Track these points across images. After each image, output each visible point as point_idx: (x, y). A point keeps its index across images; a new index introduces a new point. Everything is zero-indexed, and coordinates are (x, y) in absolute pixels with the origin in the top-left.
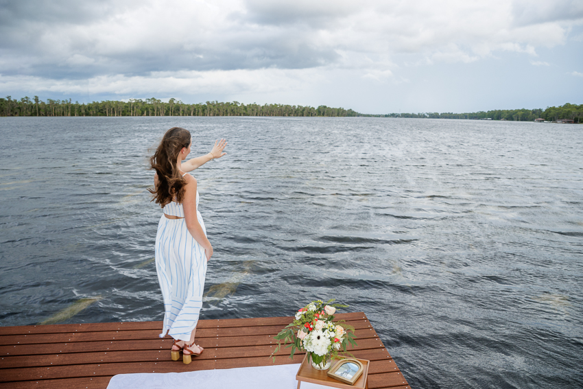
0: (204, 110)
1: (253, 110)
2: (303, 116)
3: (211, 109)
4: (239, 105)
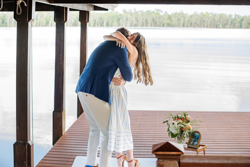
0: (119, 20)
1: (179, 20)
2: (241, 27)
3: (127, 19)
4: (162, 14)
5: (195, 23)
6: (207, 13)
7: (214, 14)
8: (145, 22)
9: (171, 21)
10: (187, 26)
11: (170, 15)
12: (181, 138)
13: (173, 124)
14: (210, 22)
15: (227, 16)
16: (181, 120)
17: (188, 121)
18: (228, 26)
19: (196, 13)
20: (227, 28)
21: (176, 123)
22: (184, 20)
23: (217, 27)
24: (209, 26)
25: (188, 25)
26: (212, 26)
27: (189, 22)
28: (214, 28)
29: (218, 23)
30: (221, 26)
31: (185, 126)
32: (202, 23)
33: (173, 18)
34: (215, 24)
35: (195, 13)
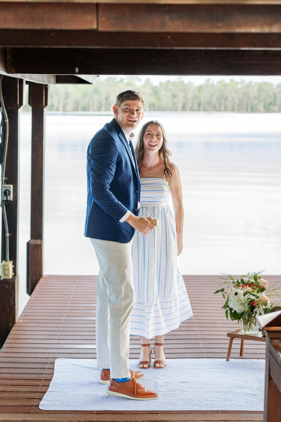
5: (208, 103)
6: (231, 80)
7: (247, 82)
8: (104, 102)
9: (159, 99)
10: (192, 110)
11: (156, 86)
12: (250, 320)
13: (236, 294)
14: (240, 99)
15: (275, 86)
16: (250, 286)
17: (262, 290)
18: (276, 108)
20: (274, 112)
21: (241, 291)
22: (185, 97)
23: (253, 109)
24: (236, 108)
25: (193, 106)
26: (243, 108)
27: (195, 100)
28: (247, 111)
29: (255, 102)
30: (262, 108)
31: (257, 298)
32: (223, 102)
33: (162, 93)
34: (250, 104)
35: (208, 81)
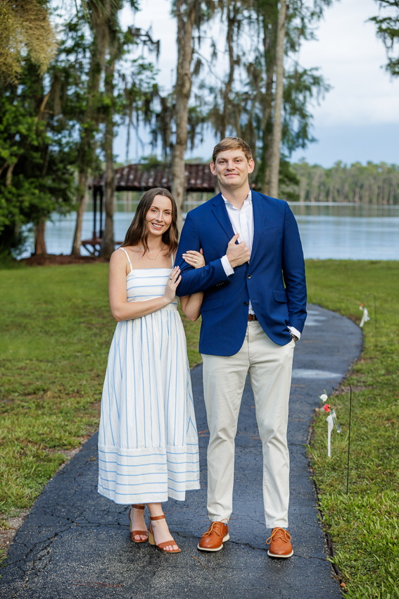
5: (338, 191)
6: (369, 163)
7: (389, 166)
14: (379, 187)
19: (342, 166)
22: (309, 184)
25: (319, 195)
26: (383, 198)
27: (322, 188)
32: (357, 190)
34: (392, 193)
35: (339, 163)
